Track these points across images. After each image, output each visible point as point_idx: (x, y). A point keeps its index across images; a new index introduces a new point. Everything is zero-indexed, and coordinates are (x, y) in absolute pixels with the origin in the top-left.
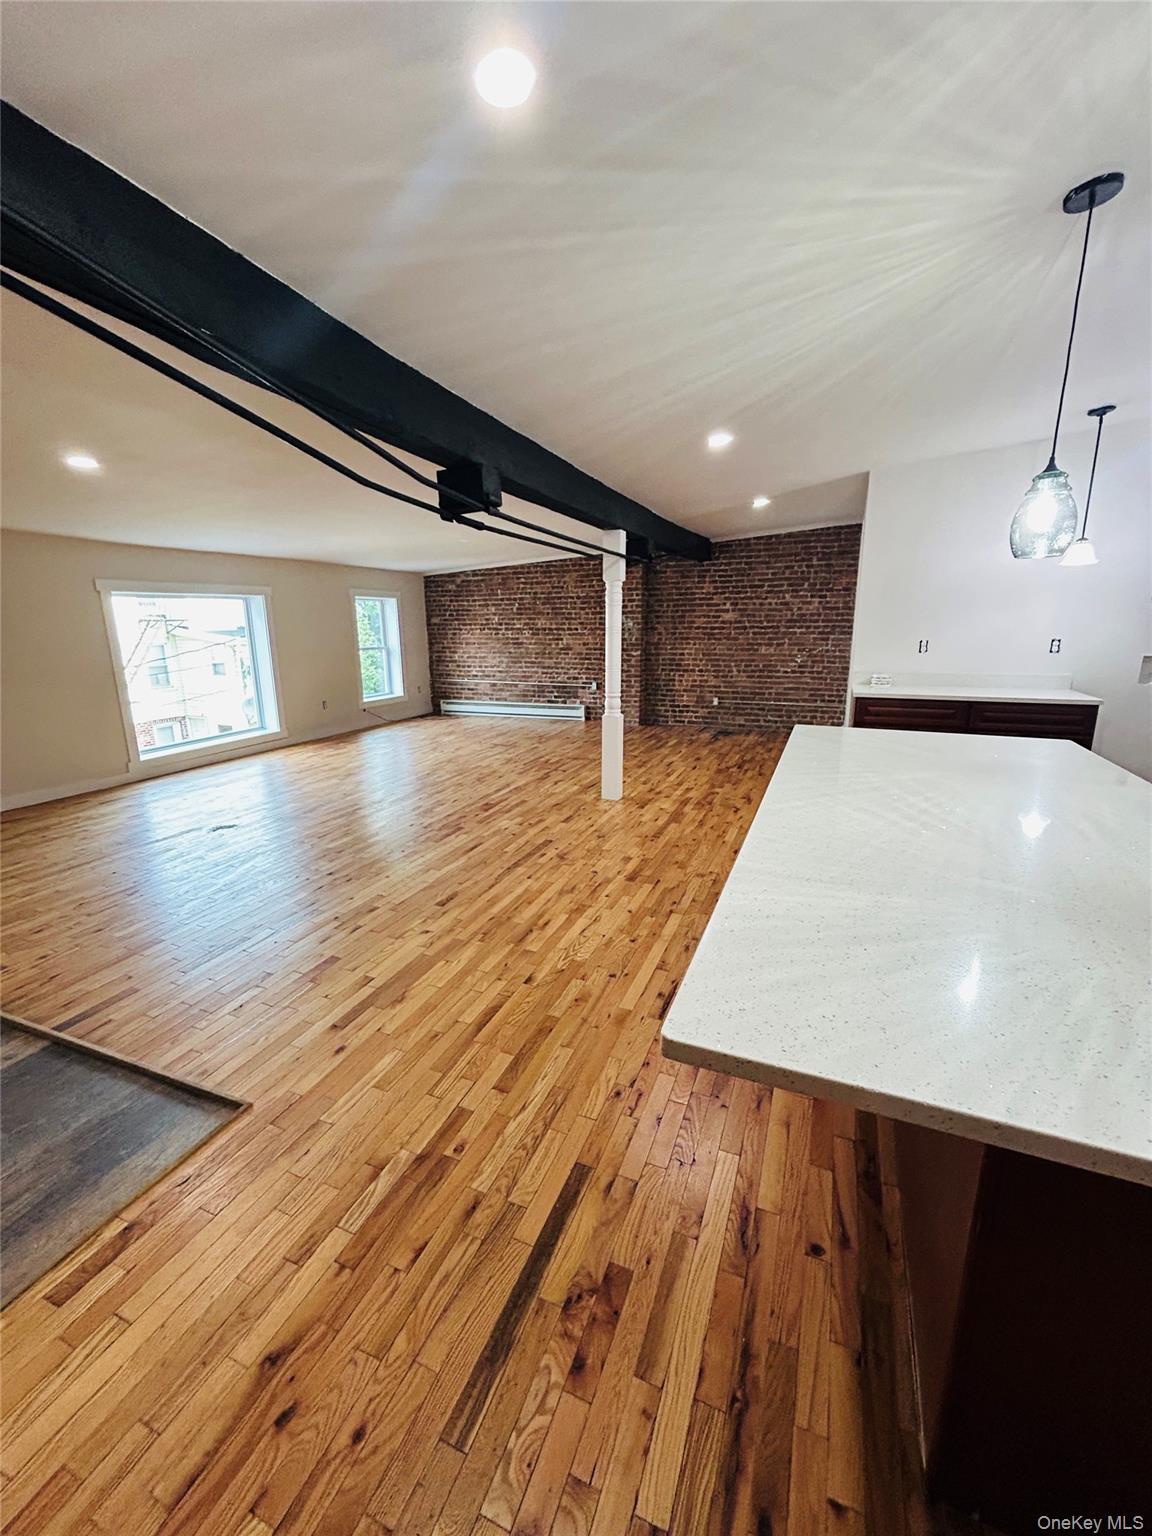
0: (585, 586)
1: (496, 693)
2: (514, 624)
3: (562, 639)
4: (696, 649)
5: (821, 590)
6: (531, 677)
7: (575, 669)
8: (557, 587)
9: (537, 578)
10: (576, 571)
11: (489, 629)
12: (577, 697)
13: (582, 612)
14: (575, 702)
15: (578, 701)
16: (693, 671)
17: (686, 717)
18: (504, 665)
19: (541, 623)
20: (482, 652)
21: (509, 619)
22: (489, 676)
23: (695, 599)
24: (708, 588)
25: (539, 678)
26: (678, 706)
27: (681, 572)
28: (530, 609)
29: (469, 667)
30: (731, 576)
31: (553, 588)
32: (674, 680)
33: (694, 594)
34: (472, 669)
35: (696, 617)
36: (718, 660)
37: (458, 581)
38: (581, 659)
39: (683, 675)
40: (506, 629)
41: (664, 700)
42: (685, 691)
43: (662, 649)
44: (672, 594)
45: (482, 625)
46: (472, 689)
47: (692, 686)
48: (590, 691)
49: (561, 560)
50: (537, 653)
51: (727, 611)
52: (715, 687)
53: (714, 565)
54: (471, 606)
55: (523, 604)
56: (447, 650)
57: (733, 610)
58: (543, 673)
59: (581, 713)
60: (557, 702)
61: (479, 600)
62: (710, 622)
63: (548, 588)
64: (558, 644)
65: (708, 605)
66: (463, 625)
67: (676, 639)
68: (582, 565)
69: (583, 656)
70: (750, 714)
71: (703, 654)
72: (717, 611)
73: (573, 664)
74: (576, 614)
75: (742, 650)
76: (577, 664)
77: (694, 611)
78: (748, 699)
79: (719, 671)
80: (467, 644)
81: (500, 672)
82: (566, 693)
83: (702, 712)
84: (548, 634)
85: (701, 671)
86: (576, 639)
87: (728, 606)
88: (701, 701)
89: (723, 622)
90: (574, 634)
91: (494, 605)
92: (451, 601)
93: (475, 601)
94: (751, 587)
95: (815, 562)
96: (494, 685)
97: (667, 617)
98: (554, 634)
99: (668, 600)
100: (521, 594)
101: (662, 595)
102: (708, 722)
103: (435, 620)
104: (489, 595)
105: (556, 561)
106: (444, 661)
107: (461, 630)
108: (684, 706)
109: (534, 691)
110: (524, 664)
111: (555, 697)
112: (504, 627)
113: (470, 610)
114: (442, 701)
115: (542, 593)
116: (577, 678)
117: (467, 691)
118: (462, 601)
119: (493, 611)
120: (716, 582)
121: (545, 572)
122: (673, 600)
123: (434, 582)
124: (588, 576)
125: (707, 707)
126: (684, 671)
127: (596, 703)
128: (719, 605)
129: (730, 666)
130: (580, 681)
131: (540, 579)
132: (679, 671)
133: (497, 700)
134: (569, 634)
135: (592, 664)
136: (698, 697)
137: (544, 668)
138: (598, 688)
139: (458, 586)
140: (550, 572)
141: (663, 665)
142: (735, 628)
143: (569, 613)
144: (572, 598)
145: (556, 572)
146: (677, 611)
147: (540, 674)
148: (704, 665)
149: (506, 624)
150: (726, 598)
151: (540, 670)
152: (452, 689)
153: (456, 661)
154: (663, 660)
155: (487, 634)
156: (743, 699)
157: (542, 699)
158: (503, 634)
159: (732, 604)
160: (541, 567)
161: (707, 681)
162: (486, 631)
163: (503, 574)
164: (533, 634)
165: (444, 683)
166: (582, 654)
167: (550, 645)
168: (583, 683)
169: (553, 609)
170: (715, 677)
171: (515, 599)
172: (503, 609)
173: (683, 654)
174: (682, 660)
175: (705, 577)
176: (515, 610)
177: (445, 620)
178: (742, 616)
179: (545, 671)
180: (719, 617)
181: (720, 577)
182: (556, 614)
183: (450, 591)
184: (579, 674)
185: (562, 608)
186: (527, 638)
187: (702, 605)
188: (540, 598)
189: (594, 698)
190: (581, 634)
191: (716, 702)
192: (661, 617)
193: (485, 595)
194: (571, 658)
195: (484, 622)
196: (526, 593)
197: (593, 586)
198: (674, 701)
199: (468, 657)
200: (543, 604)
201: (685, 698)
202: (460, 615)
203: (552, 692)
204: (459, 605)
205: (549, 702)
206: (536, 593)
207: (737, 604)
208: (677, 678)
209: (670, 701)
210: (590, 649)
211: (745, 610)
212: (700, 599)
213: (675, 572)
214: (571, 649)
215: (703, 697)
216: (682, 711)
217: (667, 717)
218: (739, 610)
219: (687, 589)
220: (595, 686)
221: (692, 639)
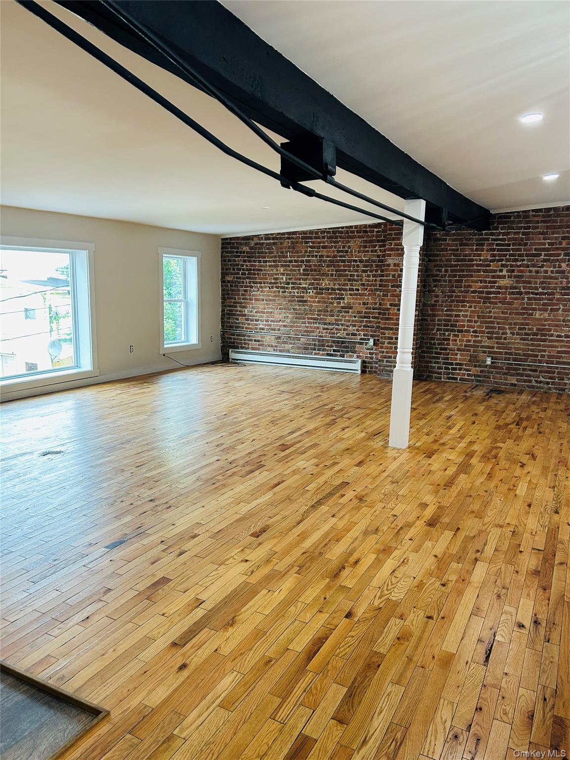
0: (368, 251)
1: (281, 344)
2: (300, 284)
3: (343, 299)
4: (472, 312)
6: (313, 332)
7: (355, 326)
8: (342, 251)
9: (324, 243)
10: (359, 237)
11: (276, 287)
12: (355, 352)
13: (364, 274)
14: (351, 356)
15: (355, 355)
16: (468, 331)
17: (459, 374)
18: (289, 320)
19: (325, 283)
20: (268, 308)
21: (296, 279)
22: (274, 330)
23: (473, 265)
24: (486, 255)
25: (320, 332)
26: (452, 364)
27: (461, 240)
28: (315, 270)
29: (257, 320)
30: (509, 245)
31: (338, 252)
32: (449, 340)
33: (472, 260)
34: (259, 322)
35: (473, 282)
36: (492, 322)
37: (252, 243)
38: (361, 317)
39: (458, 336)
40: (293, 288)
41: (438, 358)
42: (459, 350)
43: (438, 310)
44: (450, 260)
45: (271, 283)
46: (258, 341)
47: (466, 346)
48: (368, 346)
49: (347, 227)
50: (319, 311)
51: (504, 277)
52: (489, 347)
53: (492, 234)
54: (261, 266)
55: (310, 266)
56: (238, 305)
57: (510, 277)
58: (324, 329)
59: (358, 366)
60: (336, 355)
61: (270, 261)
62: (486, 287)
63: (334, 251)
64: (339, 303)
65: (485, 271)
66: (254, 283)
67: (452, 301)
68: (366, 232)
69: (363, 314)
70: (522, 375)
71: (479, 317)
72: (493, 277)
73: (353, 321)
74: (358, 276)
75: (517, 314)
76: (356, 321)
77: (471, 276)
78: (521, 360)
79: (493, 333)
80: (257, 300)
81: (284, 326)
82: (344, 347)
83: (474, 370)
84: (331, 294)
85: (475, 332)
86: (357, 299)
87: (504, 273)
88: (474, 360)
89: (499, 287)
90: (355, 294)
91: (282, 266)
92: (245, 261)
93: (266, 262)
94: (528, 255)
96: (279, 338)
97: (445, 281)
98: (336, 294)
99: (446, 266)
100: (308, 256)
101: (441, 260)
102: (480, 381)
103: (228, 278)
104: (279, 257)
105: (342, 228)
106: (235, 315)
107: (252, 287)
108: (457, 364)
109: (315, 345)
110: (306, 320)
111: (334, 351)
112: (290, 286)
113: (261, 270)
114: (230, 350)
115: (328, 256)
116: (355, 335)
117: (253, 342)
118: (255, 261)
119: (282, 272)
120: (494, 250)
121: (331, 237)
122: (451, 266)
123: (230, 243)
124: (371, 241)
125: (480, 366)
126: (459, 331)
127: (372, 358)
128: (496, 271)
129: (504, 328)
130: (359, 337)
131: (326, 244)
132: (452, 331)
133: (280, 351)
134: (351, 295)
135: (370, 322)
136: (471, 356)
137: (325, 324)
138: (374, 344)
139: (251, 248)
140: (337, 237)
141: (439, 325)
142: (511, 293)
143: (351, 275)
144: (356, 261)
145: (341, 237)
146: (455, 276)
147: (321, 330)
148: (478, 327)
149: (293, 283)
150: (503, 266)
151: (322, 326)
152: (241, 340)
153: (245, 315)
154: (439, 320)
155: (275, 292)
156: (515, 360)
157: (321, 352)
158: (290, 293)
159: (508, 271)
160: (328, 232)
161: (481, 341)
162: (275, 289)
163: (293, 238)
164: (317, 293)
165: (233, 335)
166: (361, 312)
167: (332, 303)
168: (361, 339)
169: (336, 271)
170: (489, 338)
171: (302, 261)
172: (291, 270)
173: (459, 316)
174: (457, 321)
175: (483, 245)
176: (302, 271)
177: (237, 278)
178: (518, 282)
179: (326, 326)
180: (495, 282)
181: (497, 245)
182: (340, 275)
183: (244, 253)
184: (358, 330)
185: (345, 271)
186: (311, 297)
187: (479, 271)
188: (324, 261)
189: (370, 353)
190: (360, 294)
191: (489, 361)
192: (439, 281)
193: (275, 257)
194: (350, 316)
195: (273, 281)
196: (313, 256)
197: (376, 251)
198: (447, 359)
199: (256, 312)
200: (328, 266)
201: (458, 357)
202: (252, 274)
203: (332, 346)
204: (251, 266)
205: (328, 355)
206: (322, 256)
207: (513, 271)
208: (451, 338)
209: (443, 359)
210: (370, 308)
211: (522, 277)
212: (478, 265)
213: (454, 240)
214: (351, 308)
215: (476, 357)
216: (455, 369)
217: (440, 374)
218: (515, 277)
219: (465, 255)
220: (371, 342)
221: (468, 302)
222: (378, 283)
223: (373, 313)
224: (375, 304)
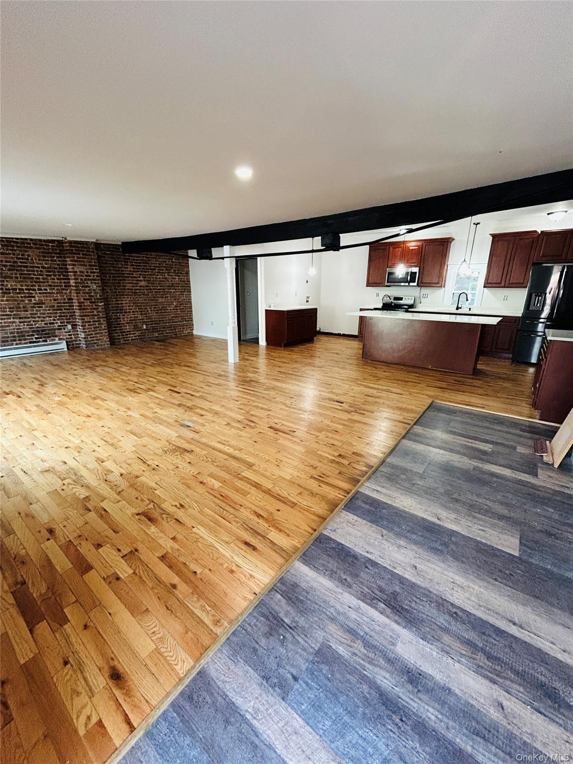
0: (48, 260)
3: (34, 297)
4: (129, 301)
5: (178, 273)
6: (9, 326)
7: (50, 317)
8: (22, 259)
10: (36, 248)
12: (56, 336)
13: (49, 278)
14: (54, 340)
15: (57, 339)
16: (129, 312)
17: (130, 337)
19: (11, 284)
23: (124, 274)
24: (130, 268)
25: (16, 326)
26: (125, 332)
27: (114, 258)
30: (141, 263)
31: (18, 258)
33: (122, 271)
35: (127, 283)
36: (141, 306)
38: (54, 310)
39: (125, 315)
41: (116, 330)
42: (127, 323)
43: (110, 301)
44: (111, 270)
47: (130, 320)
48: (66, 330)
50: (10, 308)
51: (141, 281)
52: (141, 319)
53: (132, 256)
57: (144, 281)
58: (20, 322)
59: (64, 345)
60: (39, 342)
62: (133, 286)
63: (13, 258)
64: (31, 300)
65: (131, 277)
67: (117, 295)
68: (42, 245)
69: (56, 308)
70: (159, 331)
71: (133, 303)
72: (136, 281)
73: (48, 313)
74: (43, 279)
75: (152, 300)
76: (51, 313)
77: (125, 280)
78: (157, 324)
79: (142, 312)
82: (45, 334)
83: (137, 333)
84: (19, 293)
85: (133, 312)
86: (47, 297)
87: (141, 279)
88: (136, 328)
89: (140, 286)
90: (44, 293)
94: (150, 269)
95: (174, 260)
97: (110, 283)
98: (24, 293)
99: (109, 273)
101: (105, 270)
102: (142, 338)
105: (17, 239)
108: (128, 332)
109: (14, 337)
111: (36, 338)
116: (53, 323)
120: (134, 265)
122: (112, 274)
124: (49, 253)
125: (139, 331)
126: (125, 312)
127: (72, 338)
128: (137, 277)
129: (146, 308)
130: (56, 325)
132: (122, 313)
134: (40, 293)
135: (64, 313)
136: (134, 326)
137: (20, 318)
138: (73, 328)
140: (13, 246)
141: (113, 310)
142: (147, 290)
143: (37, 278)
144: (38, 267)
145: (17, 246)
146: (116, 280)
147: (18, 324)
148: (134, 309)
150: (140, 274)
151: (17, 321)
154: (112, 307)
156: (155, 324)
157: (23, 342)
159: (143, 277)
161: (137, 317)
166: (54, 306)
167: (23, 301)
168: (59, 326)
169: (21, 274)
170: (141, 314)
173: (122, 304)
174: (123, 307)
175: (127, 262)
178: (149, 283)
179: (23, 320)
180: (138, 284)
181: (135, 263)
182: (25, 278)
184: (54, 320)
185: (30, 274)
187: (129, 277)
189: (69, 335)
190: (49, 293)
191: (145, 327)
192: (107, 283)
194: (45, 310)
197: (55, 261)
198: (122, 330)
200: (10, 270)
201: (128, 327)
203: (33, 335)
205: (31, 342)
207: (145, 278)
208: (121, 317)
209: (119, 330)
210: (60, 303)
211: (150, 281)
212: (127, 274)
213: (112, 258)
214: (43, 304)
215: (137, 325)
216: (127, 335)
217: (120, 339)
218: (147, 280)
219: (119, 268)
220: (70, 327)
221: (126, 295)
222: (63, 284)
223: (64, 306)
224: (64, 299)
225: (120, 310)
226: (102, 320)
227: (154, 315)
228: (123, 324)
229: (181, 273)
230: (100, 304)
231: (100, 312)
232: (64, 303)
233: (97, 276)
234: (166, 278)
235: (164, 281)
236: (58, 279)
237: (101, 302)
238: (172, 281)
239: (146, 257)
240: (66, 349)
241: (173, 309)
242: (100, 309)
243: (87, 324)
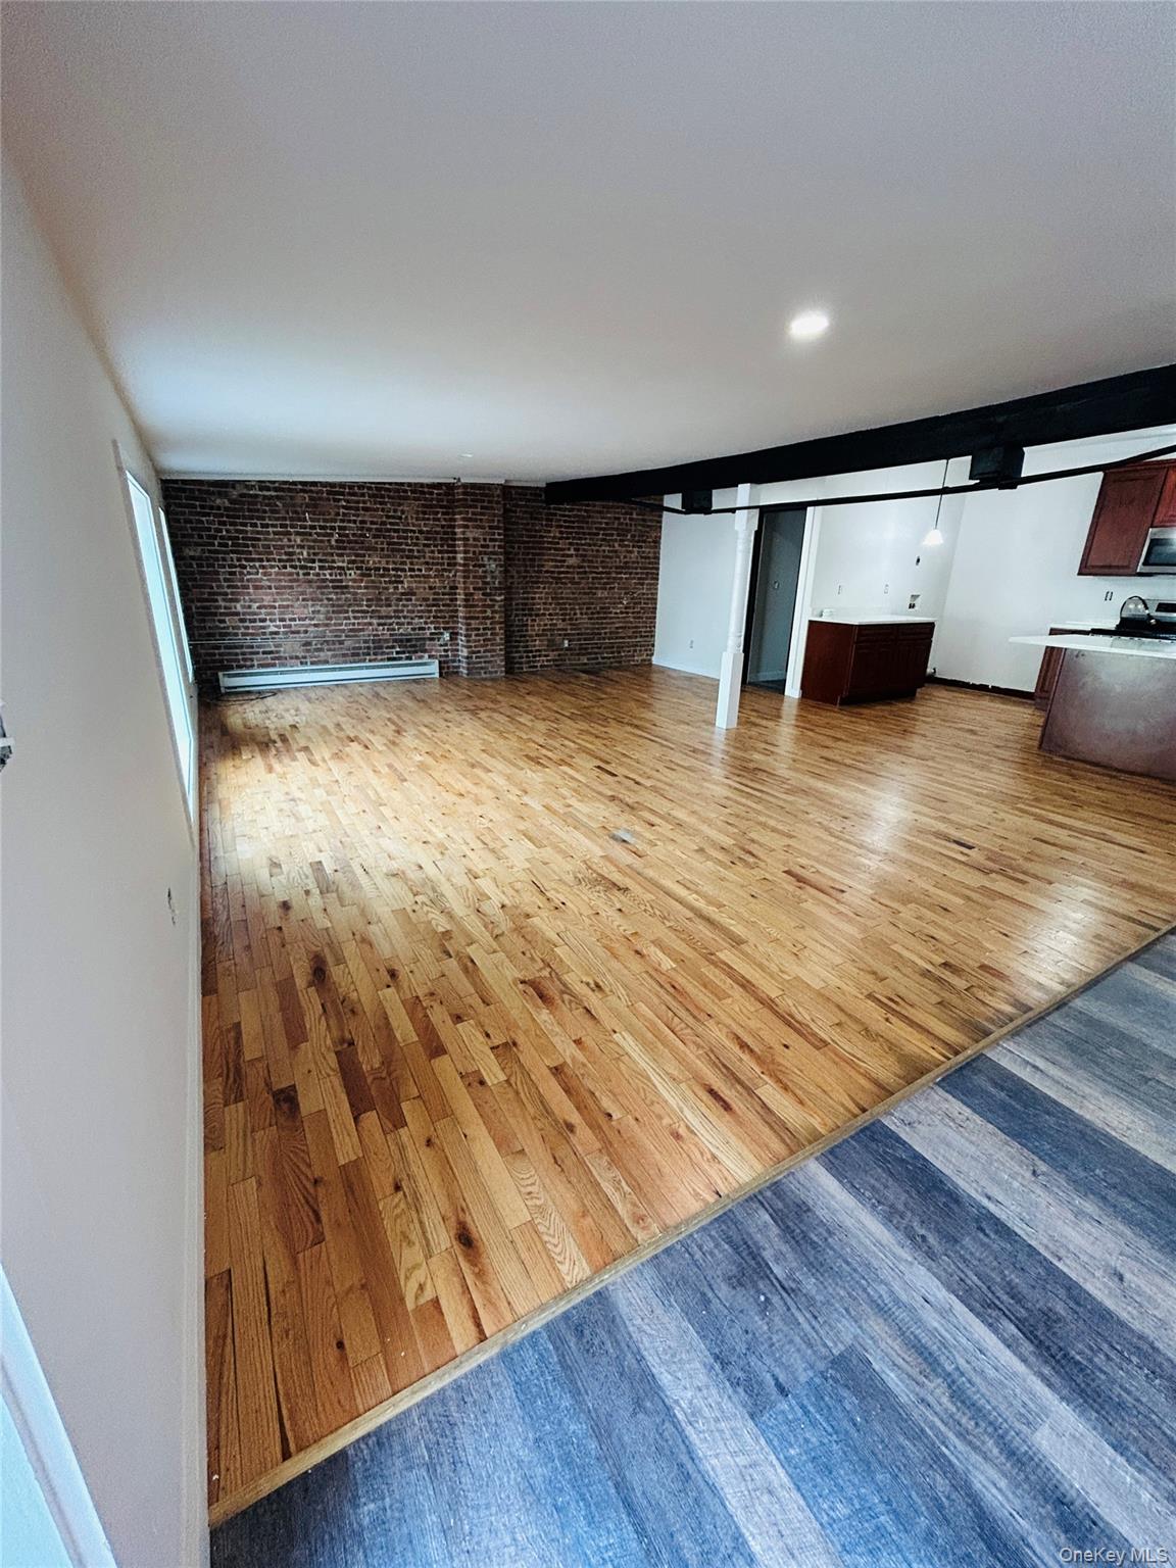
0: (428, 519)
1: (311, 653)
2: (334, 561)
3: (402, 582)
4: (546, 593)
5: (638, 541)
6: (363, 630)
7: (421, 617)
8: (393, 517)
9: (364, 502)
10: (415, 499)
11: (291, 567)
12: (425, 651)
13: (427, 549)
14: (421, 657)
15: (426, 655)
16: (544, 614)
17: (539, 661)
18: (322, 616)
19: (372, 560)
20: (282, 600)
21: (324, 554)
22: (298, 632)
23: (544, 542)
24: (555, 532)
25: (373, 628)
26: (531, 651)
27: (531, 513)
28: (356, 542)
29: (264, 620)
30: (573, 522)
31: (388, 517)
32: (528, 625)
33: (541, 537)
34: (268, 623)
35: (546, 560)
36: (565, 604)
37: (235, 494)
38: (428, 606)
39: (535, 620)
40: (321, 568)
42: (537, 635)
43: (515, 593)
44: (522, 536)
45: (280, 561)
46: (271, 652)
47: (543, 630)
48: (441, 642)
49: (396, 484)
50: (368, 600)
51: (571, 556)
52: (564, 629)
53: (560, 509)
54: (258, 533)
55: (347, 535)
56: (219, 598)
57: (577, 556)
58: (379, 625)
59: (433, 668)
60: (400, 659)
61: (273, 526)
62: (557, 567)
63: (382, 517)
64: (396, 588)
65: (555, 549)
66: (247, 560)
67: (528, 582)
68: (423, 493)
69: (431, 602)
70: (590, 653)
71: (553, 598)
72: (563, 556)
73: (419, 611)
74: (418, 551)
75: (585, 593)
76: (422, 611)
77: (543, 554)
78: (589, 639)
79: (566, 614)
80: (256, 588)
81: (315, 625)
82: (411, 646)
83: (552, 655)
84: (383, 576)
85: (550, 615)
86: (420, 582)
87: (572, 552)
88: (552, 645)
89: (568, 567)
90: (417, 576)
91: (298, 534)
92: (224, 523)
93: (267, 526)
94: (589, 534)
95: (634, 516)
96: (308, 644)
97: (520, 560)
98: (389, 575)
99: (519, 542)
100: (342, 521)
101: (513, 535)
102: (558, 665)
103: (189, 552)
104: (292, 519)
105: (390, 484)
106: (215, 614)
107: (245, 567)
108: (536, 651)
109: (369, 648)
110: (351, 614)
111: (397, 653)
112: (317, 565)
113: (259, 539)
114: (220, 674)
115: (372, 523)
116: (423, 629)
117: (261, 656)
118: (245, 525)
119: (299, 542)
120: (561, 526)
121: (374, 496)
122: (523, 542)
123: (184, 490)
124: (431, 506)
125: (557, 650)
126: (537, 615)
127: (448, 656)
128: (564, 550)
129: (574, 609)
130: (428, 632)
131: (368, 505)
132: (531, 615)
133: (312, 663)
134: (411, 576)
135: (441, 611)
136: (549, 640)
137: (380, 618)
138: (451, 639)
139: (232, 502)
140: (383, 497)
141: (517, 610)
142: (578, 573)
143: (410, 551)
144: (414, 532)
145: (389, 497)
146: (528, 554)
147: (375, 626)
148: (554, 609)
149: (320, 561)
150: (570, 544)
151: (375, 621)
152: (237, 654)
153: (237, 614)
154: (519, 604)
155: (291, 574)
156: (585, 640)
157: (379, 657)
158: (318, 574)
159: (575, 550)
160: (370, 488)
161: (555, 625)
162: (289, 570)
163: (311, 491)
164: (362, 575)
165: (218, 648)
166: (428, 599)
167: (387, 589)
168: (431, 634)
169: (388, 544)
170: (564, 620)
171: (333, 528)
172: (315, 541)
173: (533, 598)
174: (534, 604)
175: (552, 520)
176: (333, 543)
177: (210, 551)
178: (583, 561)
179: (383, 621)
180: (564, 561)
181: (565, 521)
182: (393, 550)
183: (219, 508)
184: (426, 623)
185: (401, 544)
186: (354, 581)
187: (550, 549)
188: (369, 530)
189: (446, 651)
190: (424, 576)
191: (566, 642)
192: (513, 559)
193: (285, 519)
194: (416, 605)
195: (284, 557)
196: (349, 521)
197: (439, 520)
198: (528, 646)
199: (258, 608)
200: (375, 537)
201: (537, 643)
202: (242, 547)
203: (393, 647)
204: (237, 531)
205: (389, 659)
206: (362, 522)
207: (578, 550)
208: (529, 622)
209: (523, 647)
210: (438, 594)
211: (585, 556)
212: (549, 543)
213: (526, 512)
214: (414, 594)
215: (553, 640)
216: (534, 657)
217: (521, 663)
218: (582, 555)
219: (536, 531)
220: (447, 636)
221: (542, 583)
222: (446, 561)
223: (443, 600)
224: (445, 588)
225: (529, 609)
226: (497, 627)
227: (584, 621)
228: (531, 636)
229: (644, 542)
230: (498, 598)
231: (496, 612)
232: (444, 594)
233: (499, 547)
234: (616, 551)
235: (611, 558)
236: (440, 552)
237: (500, 595)
238: (625, 557)
239: (586, 511)
240: (437, 675)
241: (622, 613)
242: (497, 608)
243: (474, 633)
